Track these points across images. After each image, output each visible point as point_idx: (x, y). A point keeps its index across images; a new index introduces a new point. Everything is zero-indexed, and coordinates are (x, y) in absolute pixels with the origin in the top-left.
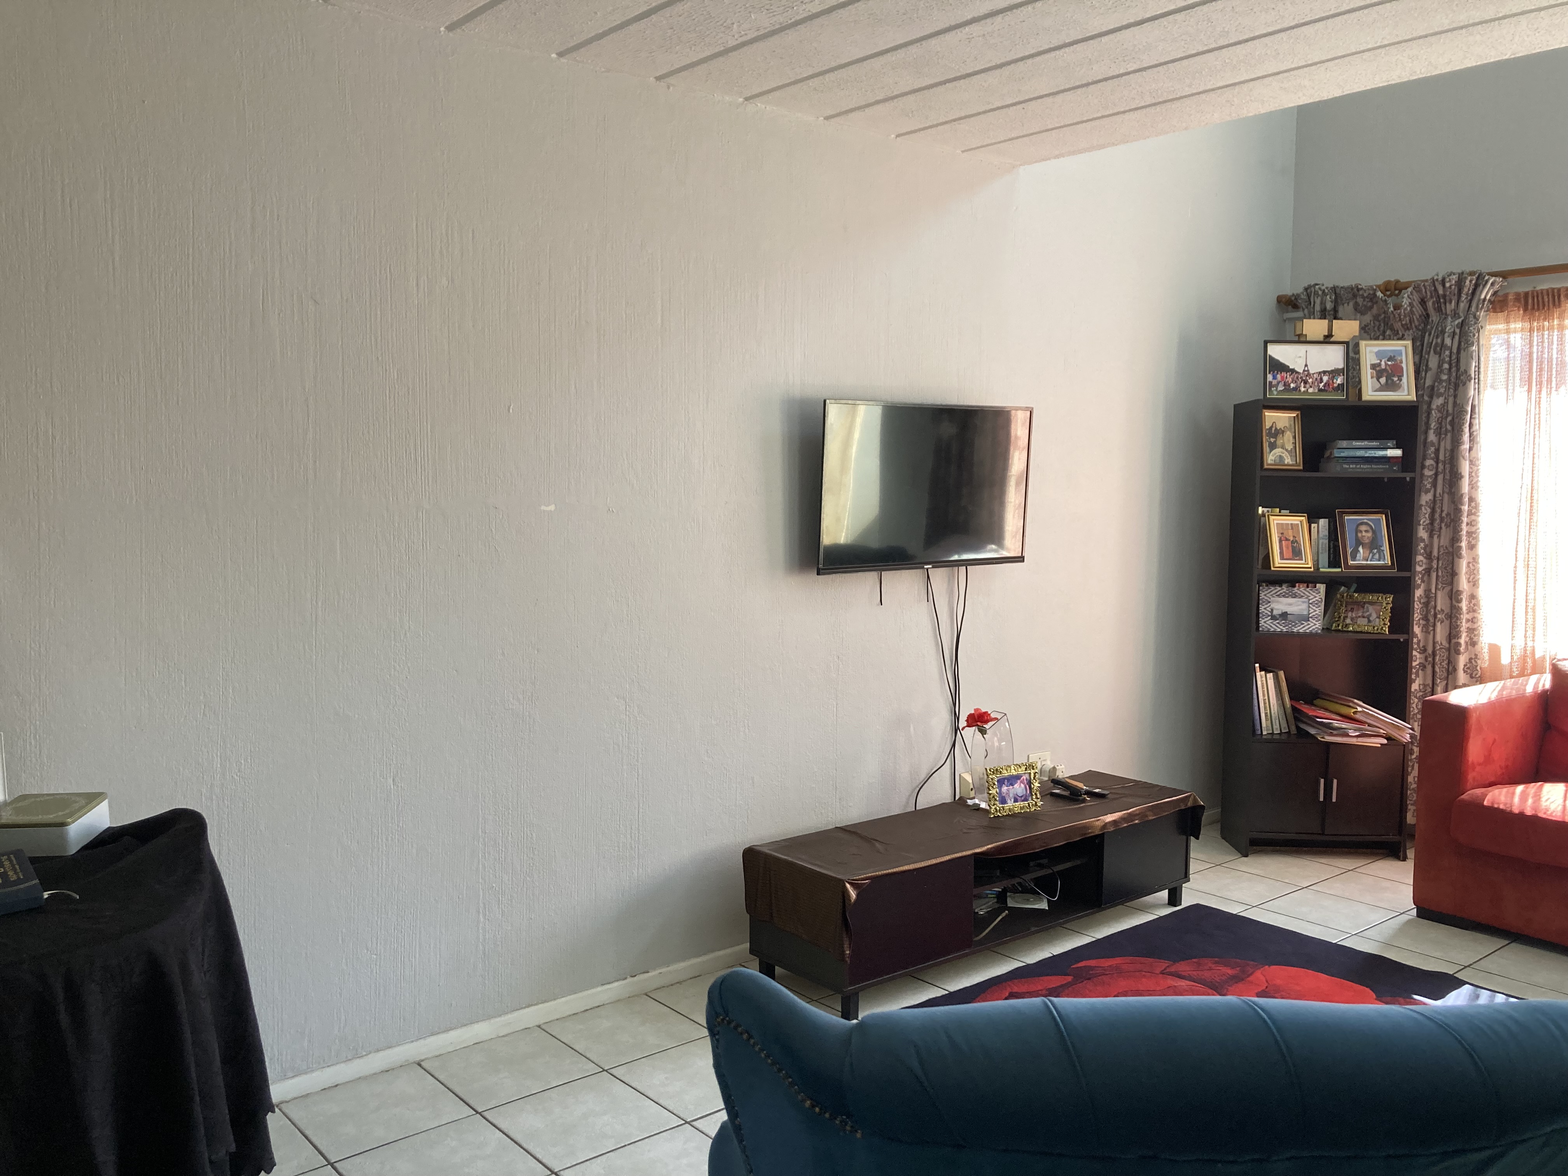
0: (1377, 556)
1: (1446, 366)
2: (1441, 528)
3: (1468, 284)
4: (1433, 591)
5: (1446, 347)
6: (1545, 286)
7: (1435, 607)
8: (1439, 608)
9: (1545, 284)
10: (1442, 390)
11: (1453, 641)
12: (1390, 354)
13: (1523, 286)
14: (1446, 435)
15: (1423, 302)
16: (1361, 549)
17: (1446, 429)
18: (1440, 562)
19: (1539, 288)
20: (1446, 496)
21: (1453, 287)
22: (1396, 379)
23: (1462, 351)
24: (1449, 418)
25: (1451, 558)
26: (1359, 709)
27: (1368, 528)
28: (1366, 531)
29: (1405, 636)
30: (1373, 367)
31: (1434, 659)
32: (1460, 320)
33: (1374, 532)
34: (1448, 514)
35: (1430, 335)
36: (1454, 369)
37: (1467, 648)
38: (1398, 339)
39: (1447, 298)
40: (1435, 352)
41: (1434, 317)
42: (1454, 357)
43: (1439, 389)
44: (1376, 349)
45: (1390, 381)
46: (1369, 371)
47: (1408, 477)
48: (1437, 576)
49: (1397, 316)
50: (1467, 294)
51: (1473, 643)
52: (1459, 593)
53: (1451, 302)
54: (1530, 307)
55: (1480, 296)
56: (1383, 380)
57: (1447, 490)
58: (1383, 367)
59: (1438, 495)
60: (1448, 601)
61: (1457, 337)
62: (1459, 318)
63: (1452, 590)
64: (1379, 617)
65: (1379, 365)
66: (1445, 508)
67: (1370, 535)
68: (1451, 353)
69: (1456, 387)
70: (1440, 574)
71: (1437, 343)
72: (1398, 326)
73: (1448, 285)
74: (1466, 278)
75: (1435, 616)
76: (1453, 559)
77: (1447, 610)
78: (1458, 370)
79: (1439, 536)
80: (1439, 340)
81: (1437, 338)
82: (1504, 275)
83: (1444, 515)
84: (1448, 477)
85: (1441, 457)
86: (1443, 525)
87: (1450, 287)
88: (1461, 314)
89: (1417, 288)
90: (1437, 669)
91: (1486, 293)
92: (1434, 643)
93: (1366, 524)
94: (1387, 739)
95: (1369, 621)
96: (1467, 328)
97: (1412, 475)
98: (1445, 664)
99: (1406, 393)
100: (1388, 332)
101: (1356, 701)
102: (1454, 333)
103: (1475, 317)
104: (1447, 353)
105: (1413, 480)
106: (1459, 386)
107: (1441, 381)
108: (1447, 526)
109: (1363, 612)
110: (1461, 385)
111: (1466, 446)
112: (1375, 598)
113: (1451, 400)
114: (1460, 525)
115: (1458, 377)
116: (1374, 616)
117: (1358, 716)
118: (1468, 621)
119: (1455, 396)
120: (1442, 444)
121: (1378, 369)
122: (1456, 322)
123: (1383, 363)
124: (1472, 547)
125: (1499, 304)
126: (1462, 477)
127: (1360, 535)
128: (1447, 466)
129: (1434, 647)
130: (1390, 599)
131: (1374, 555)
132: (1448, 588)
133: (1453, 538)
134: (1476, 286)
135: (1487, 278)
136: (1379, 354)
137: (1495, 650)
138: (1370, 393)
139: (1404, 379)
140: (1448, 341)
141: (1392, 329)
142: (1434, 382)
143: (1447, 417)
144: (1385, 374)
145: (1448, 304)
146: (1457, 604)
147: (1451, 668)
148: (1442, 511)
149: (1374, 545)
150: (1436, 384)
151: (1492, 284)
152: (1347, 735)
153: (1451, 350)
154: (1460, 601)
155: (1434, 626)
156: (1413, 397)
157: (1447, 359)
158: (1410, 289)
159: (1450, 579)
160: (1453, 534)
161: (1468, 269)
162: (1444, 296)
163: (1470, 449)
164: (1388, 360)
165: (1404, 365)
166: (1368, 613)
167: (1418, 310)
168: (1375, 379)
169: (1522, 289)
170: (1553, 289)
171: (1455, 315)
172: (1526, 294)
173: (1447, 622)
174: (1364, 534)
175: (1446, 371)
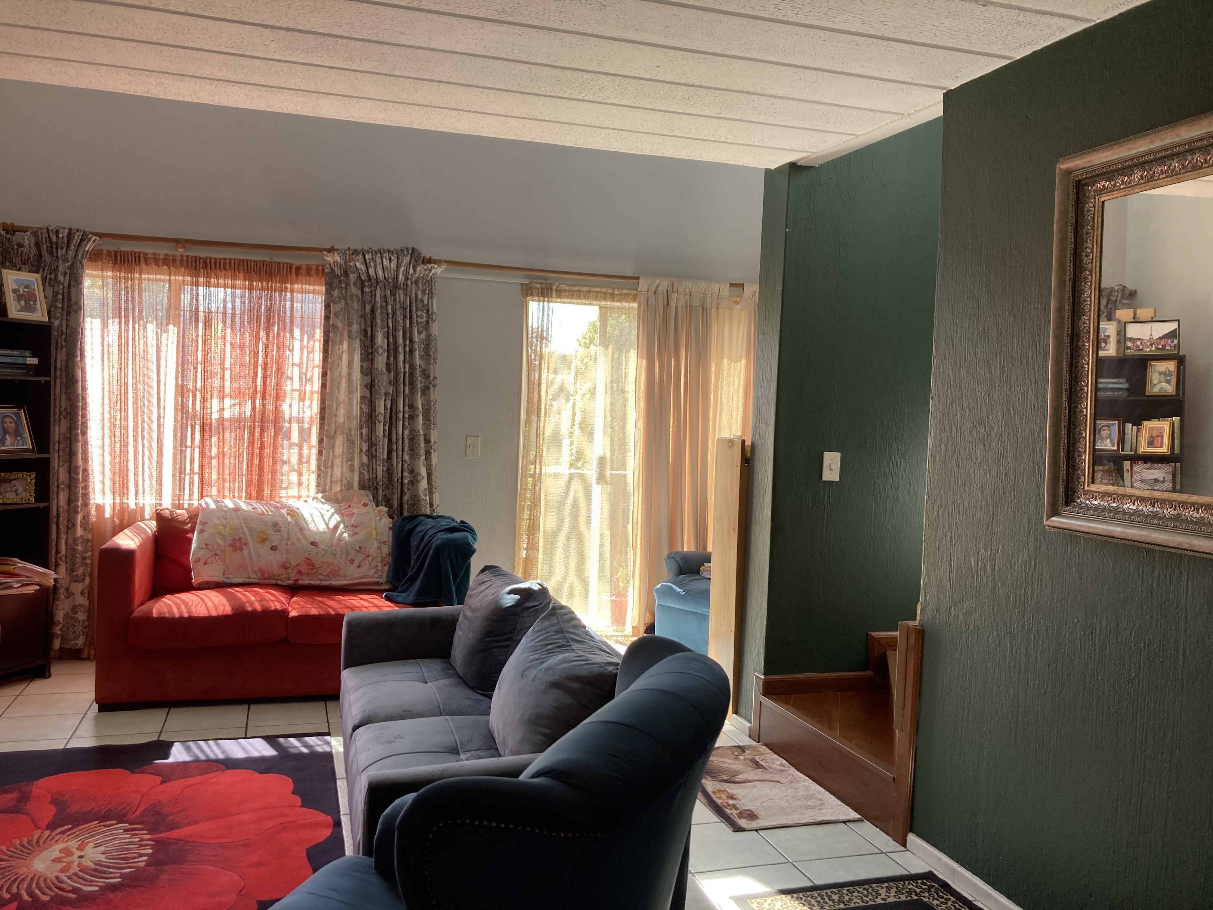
0: (21, 442)
1: (60, 297)
2: (60, 419)
3: (76, 238)
4: (56, 467)
5: (59, 283)
6: (129, 249)
7: (58, 480)
8: (61, 480)
9: (126, 247)
10: (58, 315)
11: (73, 504)
12: (25, 283)
13: (111, 246)
14: (61, 349)
15: (38, 245)
16: (7, 436)
17: (61, 344)
18: (61, 445)
19: (123, 249)
20: (63, 396)
21: (65, 238)
22: (32, 303)
23: (72, 288)
24: (64, 337)
25: (68, 442)
26: (20, 565)
27: (12, 420)
28: (10, 422)
29: (46, 504)
30: (15, 291)
31: (58, 520)
32: (69, 264)
33: (16, 423)
34: (66, 409)
35: (43, 270)
36: (66, 300)
37: (82, 509)
38: (16, 270)
39: (59, 246)
40: (50, 285)
41: (46, 257)
42: (66, 291)
43: (55, 314)
44: (15, 277)
45: (28, 305)
46: (12, 295)
47: (43, 379)
48: (59, 456)
49: (20, 252)
50: (75, 245)
51: (86, 504)
52: (77, 468)
53: (62, 248)
54: (119, 261)
55: (85, 248)
56: (23, 303)
57: (64, 391)
58: (21, 292)
59: (57, 394)
60: (67, 474)
61: (67, 276)
62: (69, 262)
63: (70, 466)
64: (25, 490)
65: (19, 290)
66: (63, 405)
67: (13, 425)
68: (63, 287)
69: (69, 313)
70: (61, 454)
71: (50, 278)
72: (17, 260)
73: (61, 236)
74: (74, 233)
75: (58, 486)
76: (70, 442)
77: (67, 482)
78: (69, 300)
79: (59, 426)
80: (53, 276)
81: (51, 274)
82: (100, 235)
83: (62, 409)
84: (64, 381)
85: (59, 366)
86: (62, 417)
87: (63, 237)
88: (69, 259)
89: (35, 233)
90: (61, 527)
91: (89, 246)
92: (58, 508)
93: (11, 417)
94: (38, 585)
95: (17, 494)
96: (75, 271)
97: (47, 379)
98: (65, 522)
99: (39, 315)
100: (7, 264)
101: (15, 559)
102: (65, 273)
103: (81, 263)
104: (61, 287)
105: (48, 383)
106: (70, 313)
107: (56, 308)
108: (65, 418)
109: (11, 488)
110: (73, 313)
111: (79, 359)
112: (21, 476)
113: (64, 323)
114: (77, 417)
115: (69, 306)
116: (20, 490)
117: (16, 571)
118: (82, 488)
119: (68, 320)
120: (59, 355)
121: (18, 293)
122: (67, 265)
123: (21, 289)
124: (84, 433)
125: (96, 257)
126: (78, 381)
127: (5, 425)
128: (64, 372)
129: (58, 511)
130: (33, 475)
131: (18, 441)
132: (67, 465)
133: (70, 427)
134: (82, 240)
135: (90, 236)
136: (16, 281)
137: (100, 508)
138: (14, 312)
139: (38, 303)
140: (61, 278)
141: (11, 262)
142: (51, 307)
143: (61, 335)
144: (24, 298)
145: (59, 250)
146: (75, 476)
147: (70, 525)
148: (60, 407)
149: (17, 433)
150: (52, 309)
151: (94, 241)
152: (11, 587)
153: (63, 284)
154: (78, 474)
155: (58, 493)
156: (46, 319)
157: (61, 292)
158: (29, 233)
159: (68, 458)
160: (70, 423)
161: (74, 227)
162: (56, 244)
163: (81, 360)
164: (25, 288)
165: (37, 293)
166: (15, 488)
167: (34, 250)
168: (16, 301)
169: (112, 248)
170: (135, 253)
171: (65, 260)
172: (116, 252)
173: (67, 491)
174: (9, 424)
175: (61, 301)
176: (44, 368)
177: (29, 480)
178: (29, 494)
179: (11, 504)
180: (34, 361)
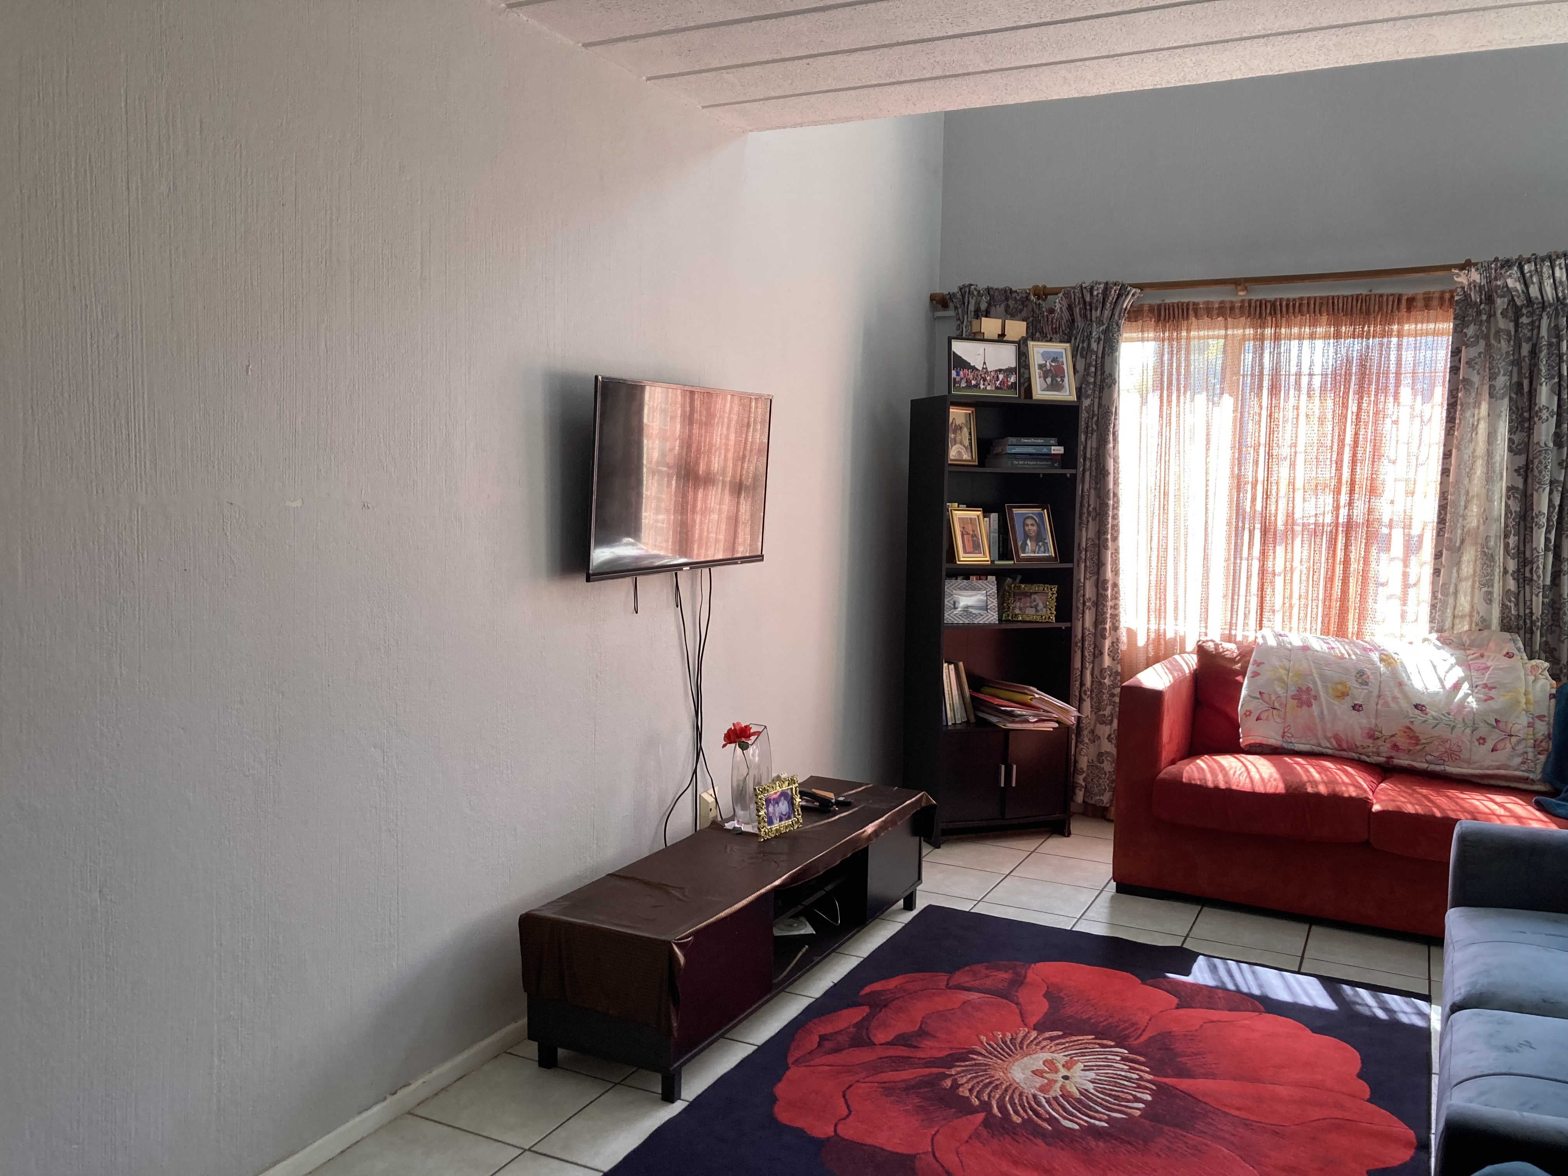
0: (1042, 548)
1: (1093, 369)
2: (1088, 521)
3: (1113, 294)
4: (1082, 580)
5: (1092, 352)
6: (1175, 300)
7: (1084, 596)
8: (1087, 596)
9: (1173, 298)
10: (1089, 392)
11: (1100, 627)
12: (1053, 356)
13: (1154, 298)
14: (1092, 434)
15: (1070, 308)
16: (1028, 542)
17: (1092, 428)
18: (1088, 554)
19: (1168, 301)
20: (1093, 491)
21: (1100, 295)
22: (1059, 380)
23: (1106, 356)
24: (1095, 418)
25: (1097, 549)
26: (1037, 696)
27: (1034, 523)
28: (1032, 525)
29: (1068, 625)
30: (1041, 367)
31: (1083, 645)
32: (1104, 327)
33: (1038, 526)
34: (1095, 509)
35: (1076, 339)
36: (1099, 373)
37: (1110, 633)
38: (1047, 341)
39: (1094, 305)
40: (1082, 356)
41: (1080, 323)
42: (1099, 361)
43: (1086, 391)
44: (1042, 350)
45: (1054, 382)
46: (1038, 371)
47: (1068, 472)
48: (1085, 566)
49: (1050, 320)
50: (1111, 304)
51: (1115, 628)
52: (1105, 582)
53: (1096, 310)
54: (1162, 319)
55: (1122, 305)
56: (1049, 380)
57: (1093, 486)
58: (1048, 367)
59: (1085, 490)
60: (1095, 590)
61: (1102, 342)
62: (1103, 324)
63: (1098, 579)
64: (1046, 607)
65: (1045, 365)
66: (1092, 503)
67: (1035, 528)
68: (1096, 357)
69: (1101, 390)
70: (1088, 564)
71: (1083, 347)
72: (1048, 329)
73: (1095, 293)
74: (1111, 288)
75: (1084, 603)
76: (1099, 550)
77: (1094, 598)
78: (1103, 373)
79: (1087, 529)
80: (1085, 345)
81: (1083, 342)
82: (1141, 287)
83: (1091, 509)
84: (1094, 474)
85: (1088, 455)
86: (1090, 519)
87: (1097, 295)
88: (1104, 321)
89: (1067, 295)
90: (1086, 654)
91: (1127, 303)
92: (1083, 629)
93: (1032, 518)
94: (1057, 722)
95: (1037, 611)
96: (1111, 335)
97: (1073, 471)
98: (1091, 648)
99: (1067, 394)
100: (1038, 335)
101: (1032, 688)
102: (1099, 339)
103: (1117, 325)
104: (1094, 357)
105: (1074, 476)
106: (1103, 388)
107: (1088, 383)
108: (1094, 520)
109: (1031, 603)
110: (1106, 388)
111: (1111, 445)
112: (1041, 588)
113: (1097, 401)
114: (1107, 519)
115: (1103, 381)
116: (1041, 605)
117: (1034, 703)
118: (1111, 607)
119: (1100, 398)
120: (1089, 442)
121: (1044, 369)
122: (1101, 329)
123: (1048, 364)
124: (1115, 539)
125: (1135, 314)
126: (1109, 473)
127: (1027, 528)
128: (1094, 463)
129: (1083, 633)
130: (1055, 590)
131: (1040, 547)
132: (1095, 577)
133: (1099, 531)
134: (1119, 295)
135: (1129, 288)
136: (1044, 355)
137: (1131, 633)
138: (1039, 392)
139: (1066, 380)
140: (1094, 346)
141: (1042, 332)
142: (1082, 383)
143: (1093, 417)
144: (1050, 375)
145: (1093, 311)
146: (1103, 592)
147: (1097, 652)
148: (1089, 506)
149: (1039, 538)
150: (1084, 386)
151: (1133, 295)
152: (1028, 721)
153: (1096, 353)
154: (1106, 590)
155: (1084, 611)
156: (1074, 398)
157: (1094, 363)
158: (1060, 295)
159: (1096, 569)
160: (1100, 526)
161: (1112, 280)
162: (1091, 304)
163: (1114, 448)
164: (1052, 362)
165: (1065, 367)
166: (1035, 603)
167: (1066, 314)
168: (1042, 379)
169: (1156, 301)
170: (1183, 304)
171: (1100, 322)
172: (1159, 306)
173: (1094, 609)
174: (1030, 527)
175: (1093, 375)
176: (1069, 459)
177: (1050, 595)
178: (1049, 612)
179: (1030, 622)
180: (1058, 450)
